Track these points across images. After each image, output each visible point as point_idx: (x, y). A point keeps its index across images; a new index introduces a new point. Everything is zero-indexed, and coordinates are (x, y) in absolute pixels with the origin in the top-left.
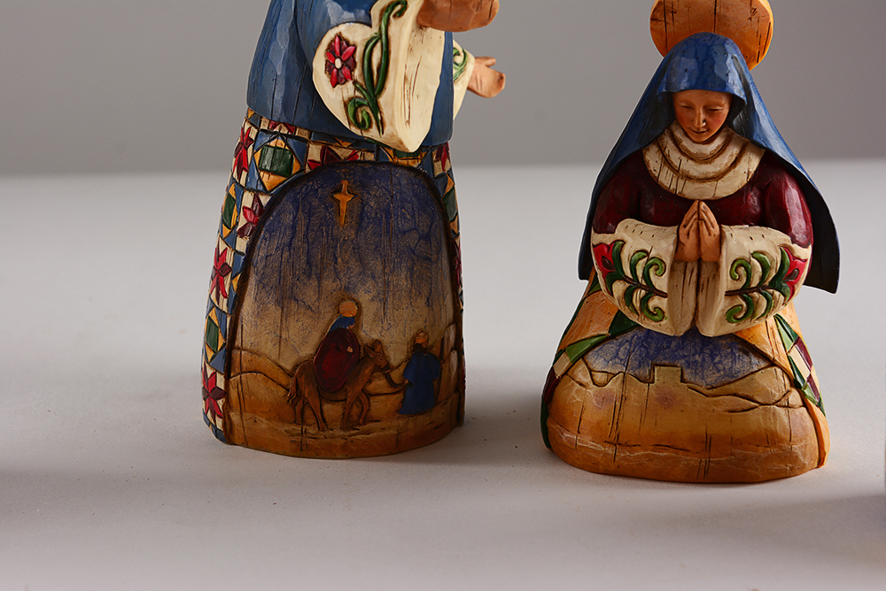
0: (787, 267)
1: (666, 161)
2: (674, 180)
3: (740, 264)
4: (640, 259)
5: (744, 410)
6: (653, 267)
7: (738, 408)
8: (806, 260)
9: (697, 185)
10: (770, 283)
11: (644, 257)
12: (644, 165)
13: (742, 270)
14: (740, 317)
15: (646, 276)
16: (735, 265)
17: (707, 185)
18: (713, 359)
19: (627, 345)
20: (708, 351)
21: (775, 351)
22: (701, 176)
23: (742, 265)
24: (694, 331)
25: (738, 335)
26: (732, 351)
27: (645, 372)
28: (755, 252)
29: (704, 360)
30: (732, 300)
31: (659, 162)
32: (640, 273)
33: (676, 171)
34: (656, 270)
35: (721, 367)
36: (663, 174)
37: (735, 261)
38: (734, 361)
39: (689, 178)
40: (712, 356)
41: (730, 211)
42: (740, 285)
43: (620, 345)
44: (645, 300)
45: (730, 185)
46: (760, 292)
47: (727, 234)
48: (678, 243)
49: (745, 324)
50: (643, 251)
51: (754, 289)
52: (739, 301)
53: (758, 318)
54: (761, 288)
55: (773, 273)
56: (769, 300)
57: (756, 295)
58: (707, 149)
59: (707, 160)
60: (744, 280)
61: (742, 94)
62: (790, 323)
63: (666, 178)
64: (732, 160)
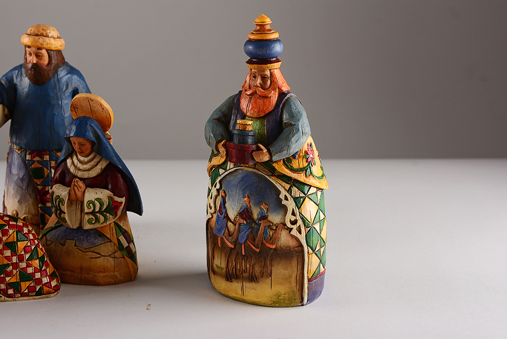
0: (111, 205)
1: (73, 163)
2: (75, 170)
3: (90, 202)
4: (57, 199)
5: (96, 258)
7: (94, 257)
8: (122, 203)
9: (82, 173)
10: (104, 210)
11: (59, 198)
12: (66, 164)
13: (91, 205)
14: (93, 222)
15: (59, 205)
16: (88, 203)
17: (86, 173)
18: (87, 238)
19: (59, 232)
20: (86, 235)
21: (112, 236)
22: (84, 169)
24: (80, 227)
25: (98, 229)
26: (95, 235)
27: (62, 242)
28: (97, 198)
29: (84, 238)
30: (89, 216)
31: (71, 163)
32: (57, 204)
33: (76, 167)
34: (62, 203)
35: (89, 241)
36: (71, 168)
37: (88, 201)
38: (95, 239)
39: (80, 170)
40: (87, 237)
41: (92, 183)
42: (91, 211)
44: (60, 214)
45: (94, 173)
46: (100, 214)
47: (86, 191)
48: (69, 194)
49: (97, 226)
50: (58, 196)
51: (97, 212)
52: (91, 216)
53: (102, 223)
54: (100, 212)
55: (105, 207)
56: (105, 217)
57: (98, 215)
58: (86, 159)
59: (86, 163)
60: (92, 209)
61: (94, 139)
62: (122, 226)
63: (72, 169)
64: (96, 164)
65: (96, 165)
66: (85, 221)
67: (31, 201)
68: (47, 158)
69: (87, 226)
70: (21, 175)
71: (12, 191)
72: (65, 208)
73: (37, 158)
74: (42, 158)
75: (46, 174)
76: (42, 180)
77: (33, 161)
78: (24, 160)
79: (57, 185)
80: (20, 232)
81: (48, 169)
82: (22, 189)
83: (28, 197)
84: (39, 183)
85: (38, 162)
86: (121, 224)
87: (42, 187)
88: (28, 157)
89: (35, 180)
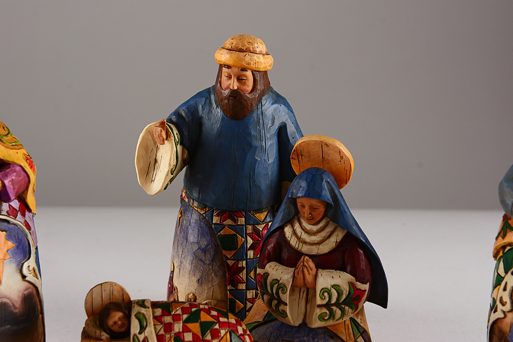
0: (352, 294)
1: (294, 233)
2: (298, 243)
3: (324, 290)
4: (275, 284)
6: (281, 289)
8: (365, 291)
9: (309, 247)
10: (343, 301)
11: (277, 283)
12: (283, 234)
13: (326, 294)
14: (326, 318)
15: (277, 293)
16: (322, 291)
17: (314, 247)
18: (314, 340)
19: (271, 329)
20: (311, 335)
21: (348, 338)
22: (311, 242)
23: (326, 292)
24: (304, 324)
25: (328, 328)
26: (325, 336)
28: (334, 285)
29: (309, 340)
30: (321, 309)
31: (291, 233)
32: (274, 291)
33: (299, 238)
34: (282, 290)
36: (292, 240)
37: (322, 289)
39: (305, 242)
40: (314, 338)
41: (324, 262)
42: (325, 302)
43: (268, 328)
44: (277, 306)
45: (325, 248)
46: (337, 307)
47: (319, 274)
48: (294, 277)
49: (331, 322)
50: (277, 280)
51: (333, 305)
52: (325, 310)
53: (337, 320)
54: (337, 304)
55: (344, 297)
56: (343, 311)
57: (334, 308)
58: (315, 228)
59: (315, 234)
60: (327, 299)
61: (330, 201)
62: (360, 322)
63: (293, 242)
64: (328, 234)
65: (329, 237)
66: (314, 316)
67: (216, 281)
68: (242, 221)
69: (317, 324)
70: (204, 243)
71: (187, 266)
72: (286, 297)
73: (229, 222)
74: (236, 221)
75: (240, 244)
76: (234, 252)
77: (223, 225)
78: (209, 223)
79: (272, 264)
80: (234, 332)
81: (243, 237)
82: (204, 264)
83: (213, 275)
84: (229, 257)
85: (229, 226)
86: (358, 320)
87: (234, 262)
88: (216, 220)
89: (224, 252)
